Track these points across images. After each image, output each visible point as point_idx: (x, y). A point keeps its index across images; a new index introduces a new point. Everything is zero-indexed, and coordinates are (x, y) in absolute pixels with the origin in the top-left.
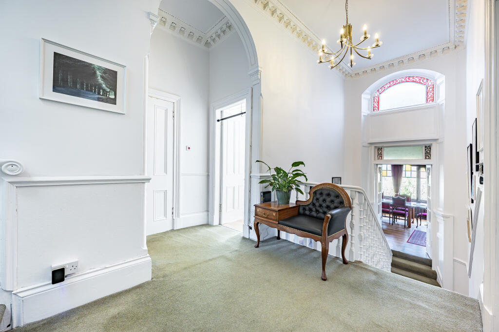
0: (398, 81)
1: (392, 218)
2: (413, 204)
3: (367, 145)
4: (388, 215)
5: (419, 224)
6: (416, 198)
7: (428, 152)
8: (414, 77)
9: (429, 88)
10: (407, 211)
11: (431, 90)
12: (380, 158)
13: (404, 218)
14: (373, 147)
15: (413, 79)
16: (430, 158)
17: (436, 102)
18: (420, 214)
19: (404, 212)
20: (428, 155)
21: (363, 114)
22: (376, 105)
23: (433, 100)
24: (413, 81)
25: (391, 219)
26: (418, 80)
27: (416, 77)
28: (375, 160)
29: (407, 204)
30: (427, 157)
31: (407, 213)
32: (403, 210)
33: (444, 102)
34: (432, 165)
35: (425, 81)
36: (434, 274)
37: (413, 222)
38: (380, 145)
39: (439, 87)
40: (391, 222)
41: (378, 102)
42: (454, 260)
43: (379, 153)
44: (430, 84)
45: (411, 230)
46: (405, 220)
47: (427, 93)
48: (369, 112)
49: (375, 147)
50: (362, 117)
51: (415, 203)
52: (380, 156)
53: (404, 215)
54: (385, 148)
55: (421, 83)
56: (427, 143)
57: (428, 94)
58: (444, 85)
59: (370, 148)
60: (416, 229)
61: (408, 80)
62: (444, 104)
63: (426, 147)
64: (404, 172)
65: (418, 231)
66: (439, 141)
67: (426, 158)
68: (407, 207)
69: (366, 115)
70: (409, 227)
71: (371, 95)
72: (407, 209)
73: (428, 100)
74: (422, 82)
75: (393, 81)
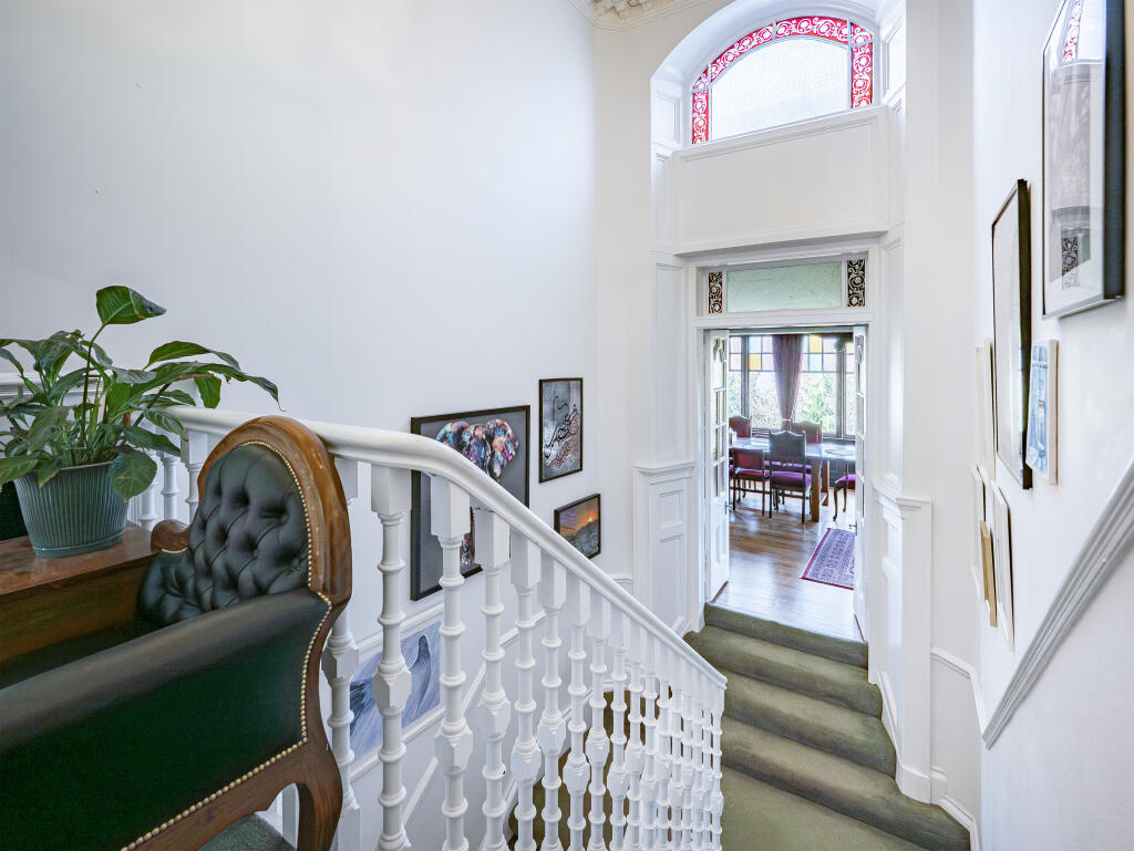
0: (767, 35)
1: (770, 493)
2: (825, 451)
3: (672, 261)
4: (759, 486)
5: (841, 507)
6: (834, 431)
7: (858, 280)
8: (812, 18)
9: (857, 55)
10: (809, 471)
11: (864, 61)
12: (717, 307)
13: (801, 494)
14: (692, 268)
15: (810, 27)
16: (861, 303)
17: (879, 103)
18: (844, 478)
19: (799, 476)
20: (856, 294)
21: (654, 150)
22: (701, 123)
23: (871, 97)
24: (811, 33)
25: (767, 497)
26: (824, 29)
27: (821, 18)
28: (699, 312)
29: (810, 451)
30: (854, 301)
31: (808, 476)
32: (797, 470)
33: (903, 95)
34: (867, 326)
35: (845, 31)
36: (873, 697)
37: (825, 504)
38: (715, 263)
39: (887, 46)
40: (767, 509)
41: (706, 112)
42: (934, 658)
43: (714, 290)
44: (860, 41)
45: (821, 529)
46: (803, 498)
47: (853, 73)
48: (678, 147)
49: (701, 270)
50: (654, 159)
51: (832, 446)
52: (716, 301)
53: (800, 486)
54: (732, 275)
55: (835, 39)
56: (854, 249)
57: (856, 77)
58: (902, 34)
59: (683, 270)
60: (832, 525)
61: (794, 30)
62: (903, 106)
63: (850, 264)
64: (804, 358)
65: (838, 532)
66: (889, 239)
67: (850, 304)
68: (809, 460)
69: (668, 153)
70: (815, 519)
71: (685, 84)
72: (808, 467)
73: (857, 98)
74: (835, 34)
75: (750, 35)
